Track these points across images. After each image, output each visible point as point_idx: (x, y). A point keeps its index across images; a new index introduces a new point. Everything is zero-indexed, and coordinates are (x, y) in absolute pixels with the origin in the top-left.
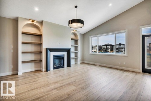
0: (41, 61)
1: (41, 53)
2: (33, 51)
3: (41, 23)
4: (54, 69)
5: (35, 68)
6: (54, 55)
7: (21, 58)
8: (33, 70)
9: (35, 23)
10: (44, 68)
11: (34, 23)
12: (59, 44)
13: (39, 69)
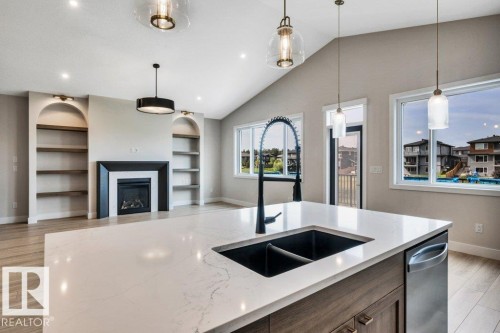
0: (85, 193)
1: (85, 172)
2: (67, 168)
3: (85, 100)
4: (119, 214)
5: (72, 209)
6: (118, 180)
7: (35, 185)
8: (67, 214)
9: (69, 102)
10: (93, 211)
11: (65, 102)
12: (134, 151)
13: (81, 213)
